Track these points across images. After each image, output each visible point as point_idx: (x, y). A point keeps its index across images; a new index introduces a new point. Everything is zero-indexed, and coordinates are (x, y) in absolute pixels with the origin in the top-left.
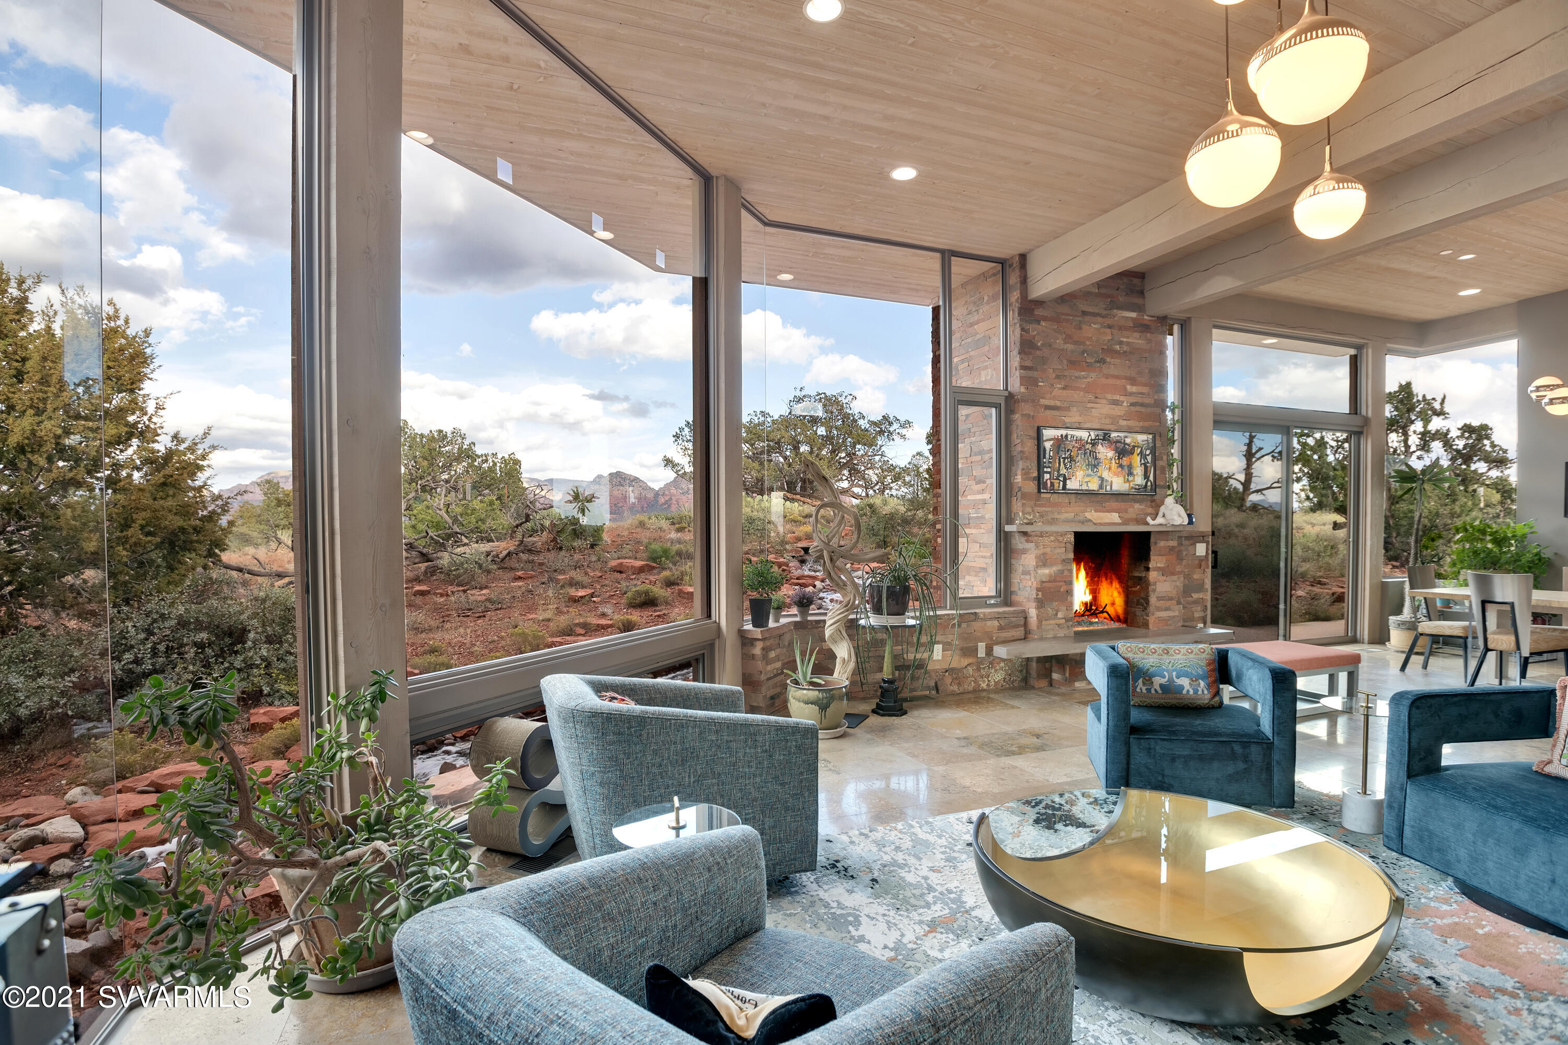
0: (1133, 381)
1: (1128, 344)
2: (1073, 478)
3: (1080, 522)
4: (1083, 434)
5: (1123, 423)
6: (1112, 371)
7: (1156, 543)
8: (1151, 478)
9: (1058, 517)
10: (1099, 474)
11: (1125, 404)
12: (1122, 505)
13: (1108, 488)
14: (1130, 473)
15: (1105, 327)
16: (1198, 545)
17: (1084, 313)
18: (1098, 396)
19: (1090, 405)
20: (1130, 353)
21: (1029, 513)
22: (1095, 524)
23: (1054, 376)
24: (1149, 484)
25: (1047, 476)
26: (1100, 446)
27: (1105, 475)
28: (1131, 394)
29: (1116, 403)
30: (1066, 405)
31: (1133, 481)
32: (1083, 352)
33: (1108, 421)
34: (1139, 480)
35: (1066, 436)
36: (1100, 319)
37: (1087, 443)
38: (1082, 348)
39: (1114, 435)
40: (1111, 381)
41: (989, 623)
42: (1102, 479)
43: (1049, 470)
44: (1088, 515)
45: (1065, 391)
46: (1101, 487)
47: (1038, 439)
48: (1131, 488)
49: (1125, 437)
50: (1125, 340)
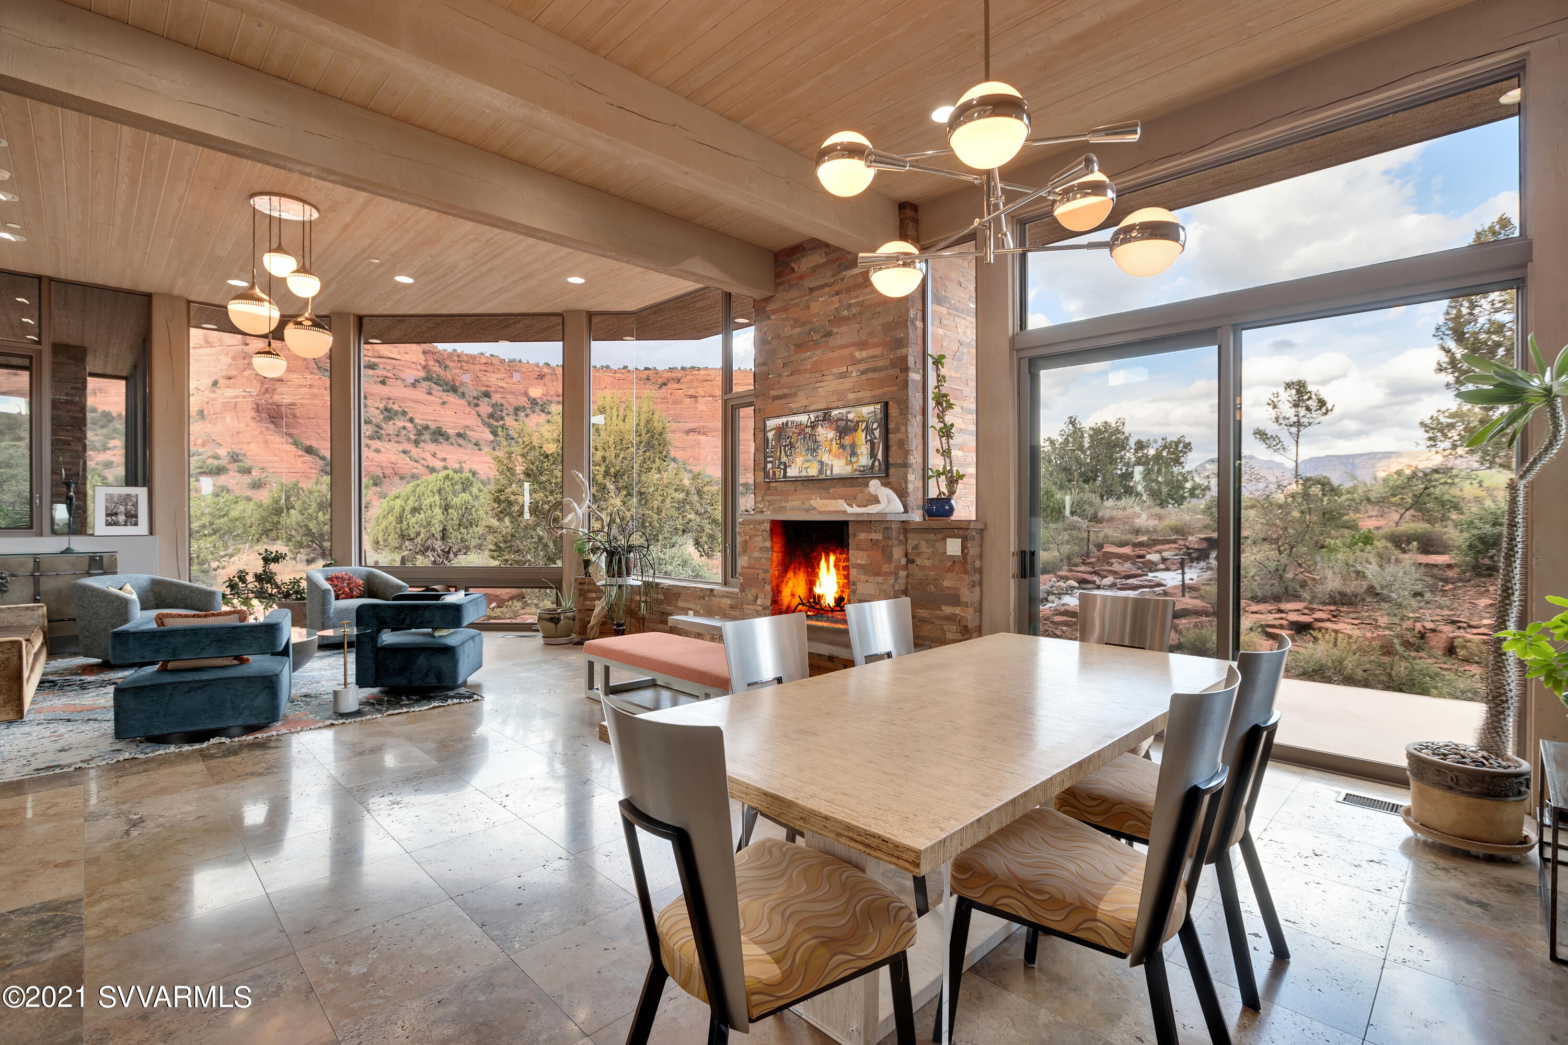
0: (862, 345)
1: (858, 304)
2: (793, 465)
3: (805, 509)
4: (803, 418)
5: (851, 396)
6: (838, 341)
7: (854, 535)
8: (880, 456)
9: (784, 505)
10: (819, 458)
11: (854, 374)
12: (849, 490)
13: (829, 472)
14: (854, 454)
15: (833, 296)
16: (948, 540)
17: (812, 290)
18: (825, 373)
19: (816, 385)
20: (861, 313)
21: (760, 503)
22: (820, 511)
23: (782, 365)
24: (877, 463)
25: (769, 465)
26: (820, 427)
27: (826, 458)
28: (859, 362)
29: (842, 376)
30: (793, 391)
31: (857, 461)
32: (810, 332)
33: (833, 398)
34: (864, 460)
35: (787, 423)
36: (827, 290)
37: (807, 426)
38: (808, 327)
39: (835, 413)
40: (838, 353)
42: (822, 463)
43: (772, 459)
44: (813, 503)
45: (792, 378)
46: (821, 472)
47: (764, 430)
48: (856, 470)
49: (849, 412)
50: (853, 301)
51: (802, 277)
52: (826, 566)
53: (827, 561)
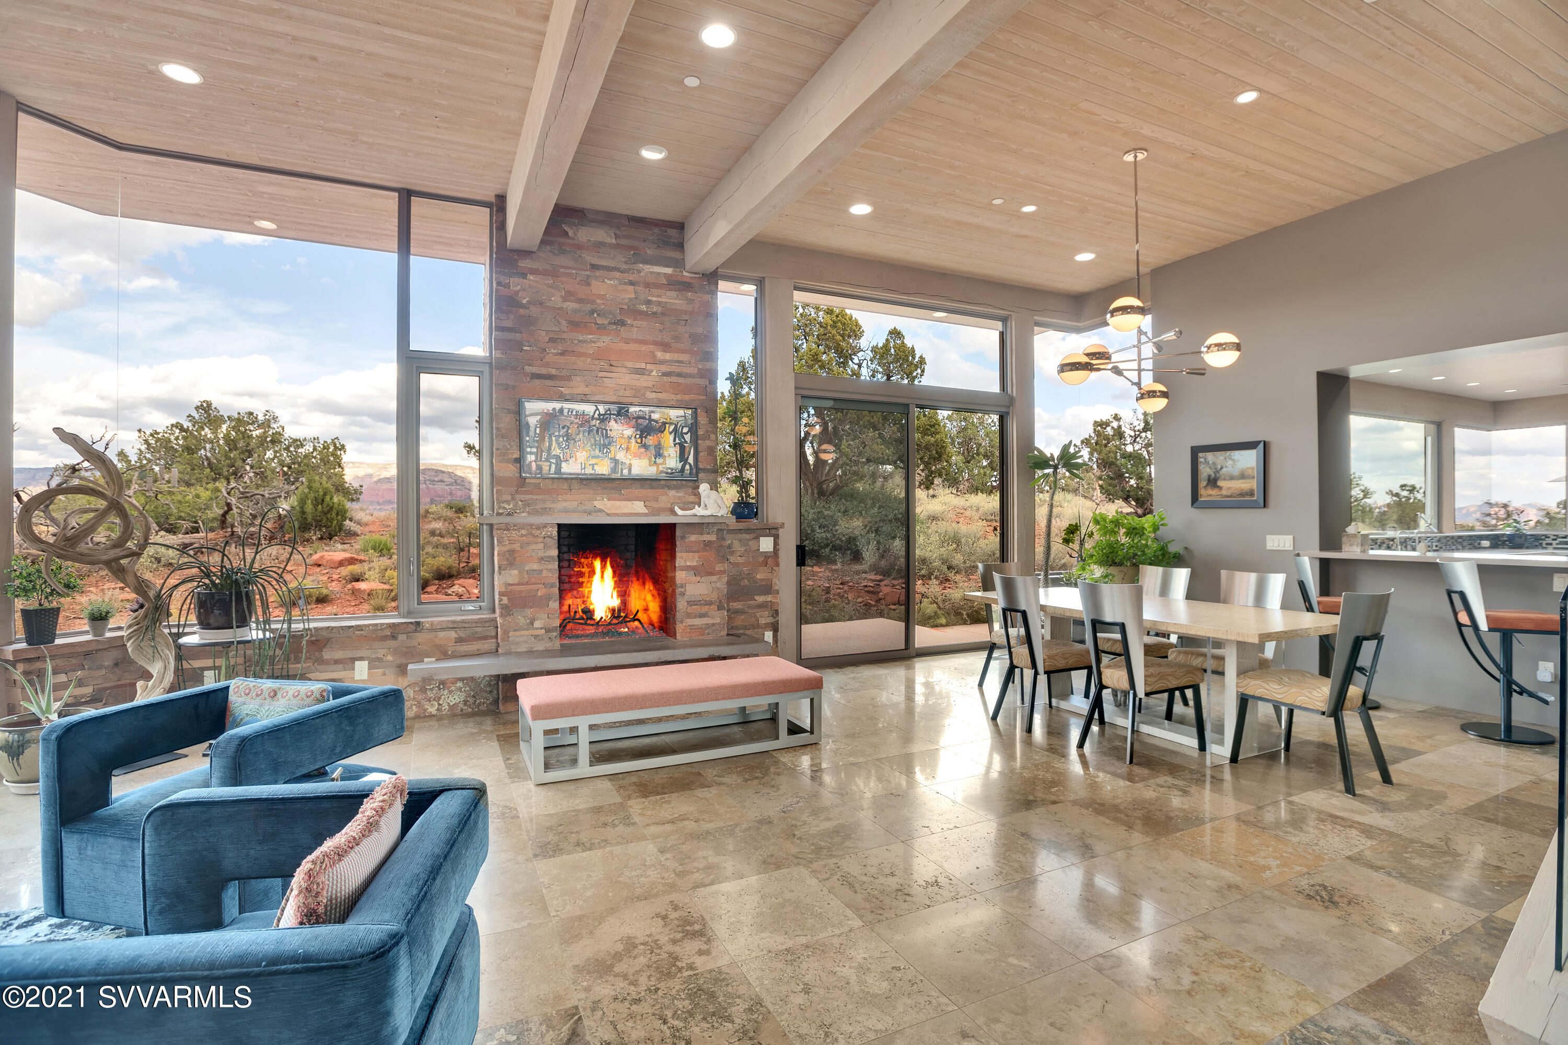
0: (666, 347)
1: (659, 303)
2: (571, 460)
3: (585, 512)
4: (589, 409)
5: (651, 395)
6: (635, 333)
7: (683, 538)
8: (691, 460)
9: (552, 506)
10: (611, 455)
11: (654, 373)
12: (650, 493)
13: (625, 472)
14: (659, 454)
15: (625, 284)
16: (761, 538)
17: (594, 267)
18: (614, 363)
19: (601, 374)
20: (663, 314)
21: (508, 502)
22: (608, 515)
23: (547, 339)
24: (687, 467)
25: (530, 458)
26: (612, 423)
27: (621, 456)
28: (662, 362)
29: (640, 372)
30: (564, 373)
31: (664, 463)
32: (592, 312)
33: (628, 393)
34: (672, 461)
35: (561, 410)
36: (617, 274)
37: (593, 418)
38: (589, 307)
39: (633, 409)
40: (633, 347)
41: (441, 634)
42: (615, 461)
43: (534, 450)
44: (598, 504)
45: (562, 358)
46: (614, 470)
47: (518, 412)
48: (662, 472)
49: (653, 412)
50: (654, 299)
51: (580, 247)
52: (600, 574)
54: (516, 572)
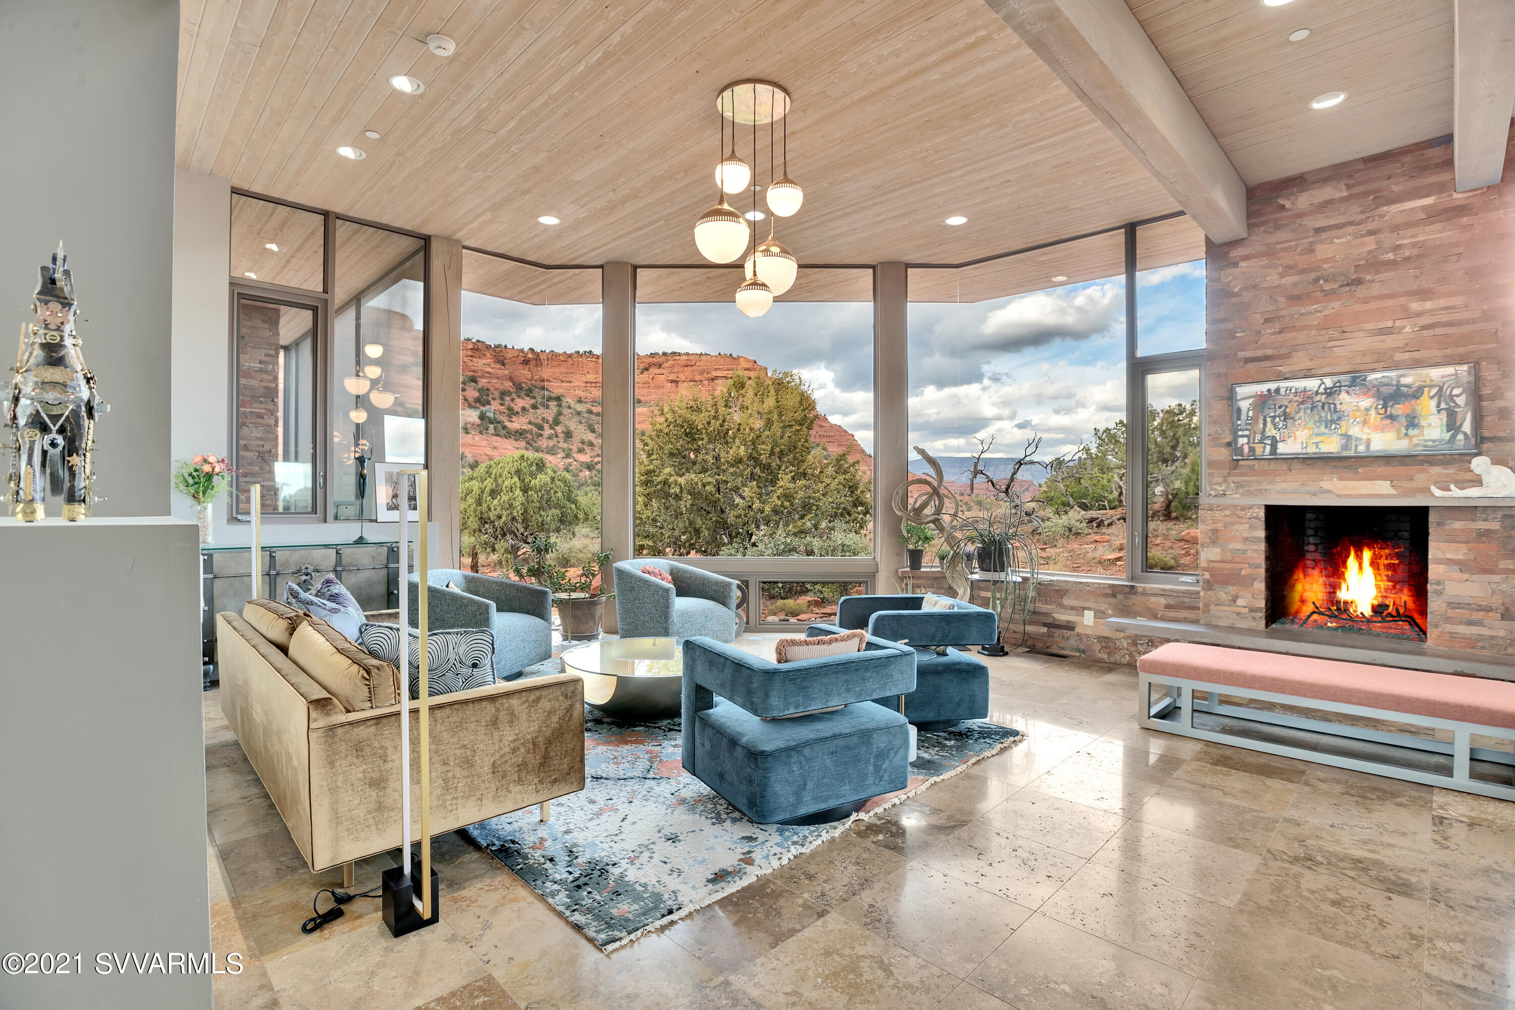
0: (1425, 294)
1: (1414, 245)
2: (1290, 440)
3: (1309, 493)
4: (1312, 384)
5: (1402, 356)
6: (1376, 290)
8: (1466, 428)
9: (1268, 487)
10: (1342, 431)
11: (1407, 329)
12: (1401, 470)
13: (1362, 448)
14: (1413, 426)
15: (1362, 236)
17: (1318, 231)
18: (1348, 329)
19: (1330, 344)
20: (1419, 256)
21: (1220, 484)
22: (1339, 496)
23: (1262, 321)
24: (1460, 437)
25: (1242, 441)
26: (1344, 394)
27: (1355, 431)
28: (1419, 314)
29: (1386, 331)
30: (1283, 351)
31: (1421, 435)
32: (1317, 280)
33: (1367, 359)
34: (1434, 433)
35: (1277, 390)
36: (1351, 229)
37: (1317, 393)
38: (1313, 275)
39: (1372, 377)
40: (1374, 305)
42: (1348, 438)
43: (1247, 433)
44: (1326, 485)
45: (1281, 336)
46: (1345, 447)
47: (1231, 398)
48: (1417, 445)
49: (1402, 376)
50: (1405, 242)
51: (1301, 215)
52: (1356, 564)
53: (1359, 558)
54: (1218, 550)
